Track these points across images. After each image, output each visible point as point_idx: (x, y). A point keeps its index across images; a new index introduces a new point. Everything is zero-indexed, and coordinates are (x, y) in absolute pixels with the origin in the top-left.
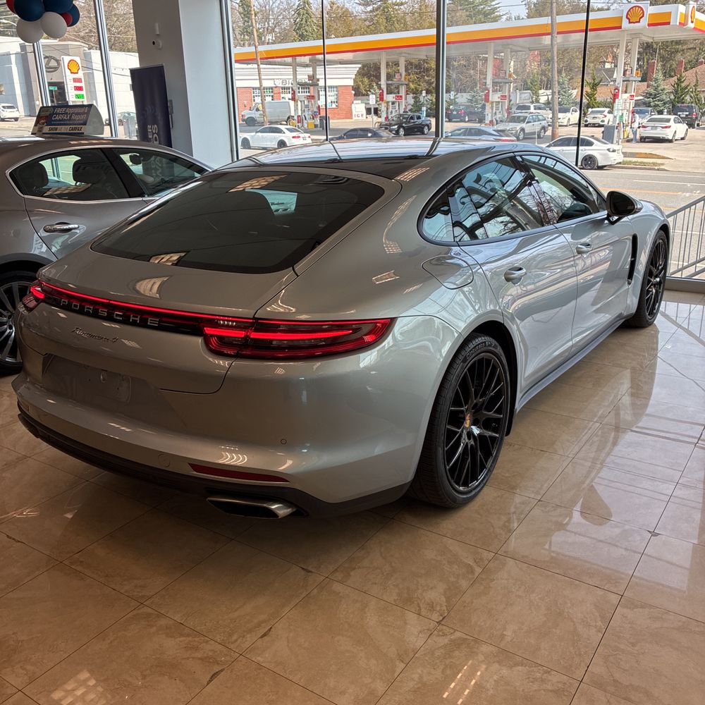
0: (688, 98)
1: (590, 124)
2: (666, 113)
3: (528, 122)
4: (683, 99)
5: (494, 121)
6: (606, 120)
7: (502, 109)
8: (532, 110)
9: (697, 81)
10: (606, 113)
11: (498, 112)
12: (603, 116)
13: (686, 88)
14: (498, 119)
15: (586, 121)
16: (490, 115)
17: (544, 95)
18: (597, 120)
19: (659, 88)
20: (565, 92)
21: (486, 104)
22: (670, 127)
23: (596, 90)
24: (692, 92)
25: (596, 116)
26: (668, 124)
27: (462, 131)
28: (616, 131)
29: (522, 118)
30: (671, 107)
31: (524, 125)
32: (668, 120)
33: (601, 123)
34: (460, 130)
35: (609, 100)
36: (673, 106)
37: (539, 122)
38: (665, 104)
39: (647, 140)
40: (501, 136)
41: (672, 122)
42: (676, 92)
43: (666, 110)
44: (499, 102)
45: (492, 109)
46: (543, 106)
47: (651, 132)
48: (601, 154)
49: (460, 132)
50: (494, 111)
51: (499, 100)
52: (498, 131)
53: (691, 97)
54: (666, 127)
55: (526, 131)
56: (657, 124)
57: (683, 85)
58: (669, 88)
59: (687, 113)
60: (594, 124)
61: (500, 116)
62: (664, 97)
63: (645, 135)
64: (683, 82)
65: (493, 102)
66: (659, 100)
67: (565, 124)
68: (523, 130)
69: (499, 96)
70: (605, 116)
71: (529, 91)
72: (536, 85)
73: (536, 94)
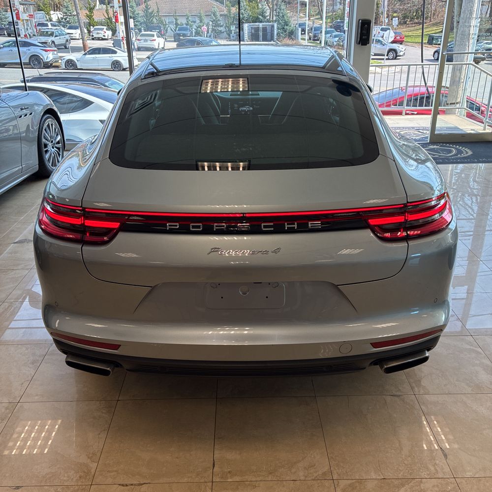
0: (154, 20)
1: (96, 38)
2: (143, 31)
3: (55, 36)
4: (152, 21)
5: (28, 35)
6: (106, 35)
7: (31, 26)
8: (50, 27)
9: (158, 9)
10: (105, 30)
11: (28, 28)
12: (103, 32)
13: (152, 13)
14: (30, 34)
15: (93, 36)
16: (23, 30)
17: (55, 16)
18: (100, 35)
19: (135, 13)
20: (70, 13)
21: (19, 21)
22: (155, 40)
23: (92, 12)
24: (156, 16)
25: (99, 32)
26: (154, 38)
27: (11, 43)
28: (122, 43)
29: (49, 33)
30: (145, 26)
31: (53, 38)
32: (153, 36)
33: (103, 37)
34: (9, 42)
35: (103, 21)
36: (147, 25)
37: (64, 36)
38: (141, 24)
39: (142, 49)
40: (45, 47)
41: (156, 37)
42: (147, 16)
43: (142, 29)
44: (27, 20)
45: (24, 26)
46: (57, 24)
47: (144, 43)
48: (124, 60)
49: (9, 44)
50: (26, 27)
51: (28, 18)
52: (42, 43)
54: (153, 40)
55: (56, 43)
56: (147, 38)
57: (150, 11)
58: (141, 13)
59: (158, 31)
60: (98, 38)
61: (31, 31)
62: (140, 19)
63: (141, 46)
65: (23, 20)
67: (78, 38)
68: (53, 42)
69: (27, 14)
70: (105, 32)
71: (43, 12)
72: (47, 7)
73: (49, 14)
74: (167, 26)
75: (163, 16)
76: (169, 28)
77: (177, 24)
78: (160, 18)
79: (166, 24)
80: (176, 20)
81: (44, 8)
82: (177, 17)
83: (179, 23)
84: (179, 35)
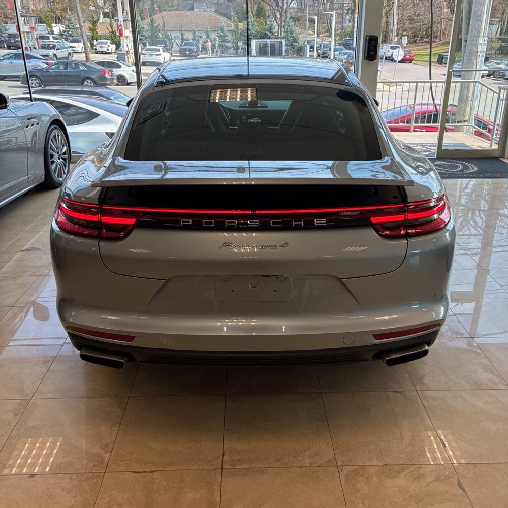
0: (160, 34)
1: (99, 52)
2: (148, 45)
3: (57, 50)
4: (157, 35)
6: (110, 49)
7: (32, 38)
8: (52, 39)
9: (164, 23)
10: (109, 44)
12: (107, 46)
13: (158, 28)
15: (96, 49)
17: (57, 29)
18: (104, 48)
19: (140, 27)
20: (73, 26)
22: (160, 55)
23: (95, 26)
24: (162, 30)
25: (102, 46)
27: (11, 55)
29: (51, 46)
30: (150, 41)
31: (55, 52)
32: (158, 50)
33: (107, 51)
34: (9, 55)
35: (107, 34)
36: (152, 40)
37: (66, 50)
38: (146, 38)
41: (161, 52)
42: (152, 30)
43: (148, 43)
44: (28, 32)
46: (59, 36)
47: (149, 58)
48: (129, 74)
49: (9, 56)
51: (29, 31)
52: (44, 56)
53: (162, 34)
54: (158, 55)
55: (58, 57)
56: (152, 53)
57: (155, 25)
58: (146, 27)
59: (164, 45)
60: (102, 52)
61: (32, 43)
62: (145, 33)
63: (146, 60)
64: (155, 23)
65: (24, 32)
66: (142, 36)
67: (80, 51)
68: (55, 55)
69: (29, 27)
70: (109, 46)
71: (44, 24)
72: (48, 20)
73: (50, 27)
74: (173, 41)
75: (169, 30)
76: (175, 43)
77: (183, 39)
78: (166, 33)
79: (172, 39)
80: (182, 34)
81: (45, 20)
82: (183, 32)
83: (185, 38)
84: (185, 50)
